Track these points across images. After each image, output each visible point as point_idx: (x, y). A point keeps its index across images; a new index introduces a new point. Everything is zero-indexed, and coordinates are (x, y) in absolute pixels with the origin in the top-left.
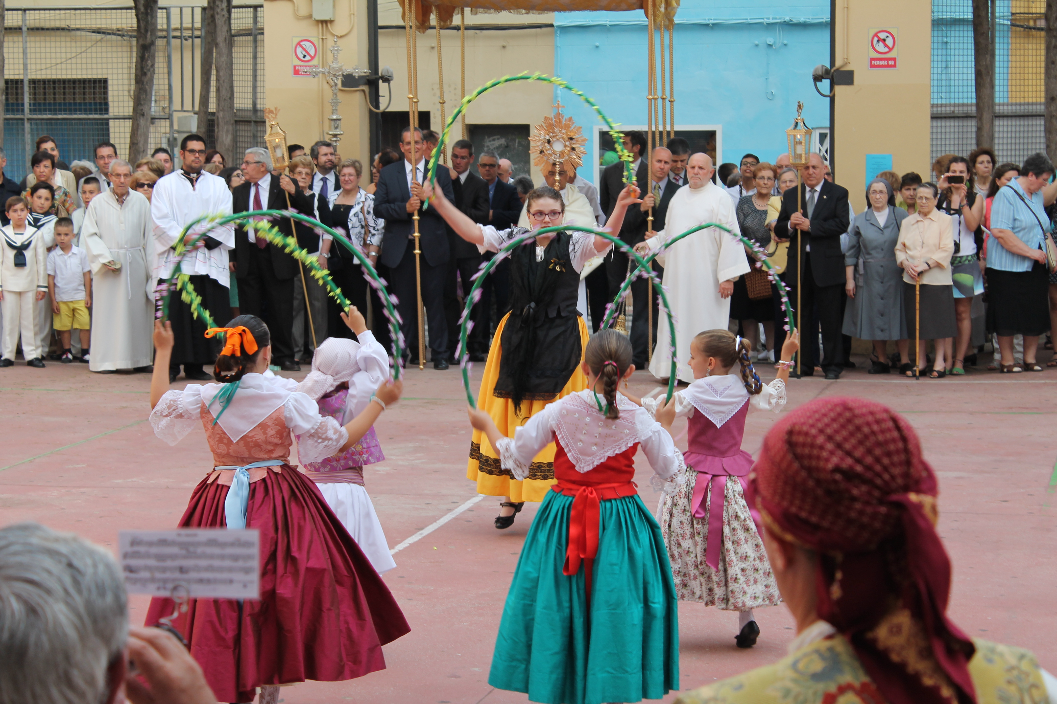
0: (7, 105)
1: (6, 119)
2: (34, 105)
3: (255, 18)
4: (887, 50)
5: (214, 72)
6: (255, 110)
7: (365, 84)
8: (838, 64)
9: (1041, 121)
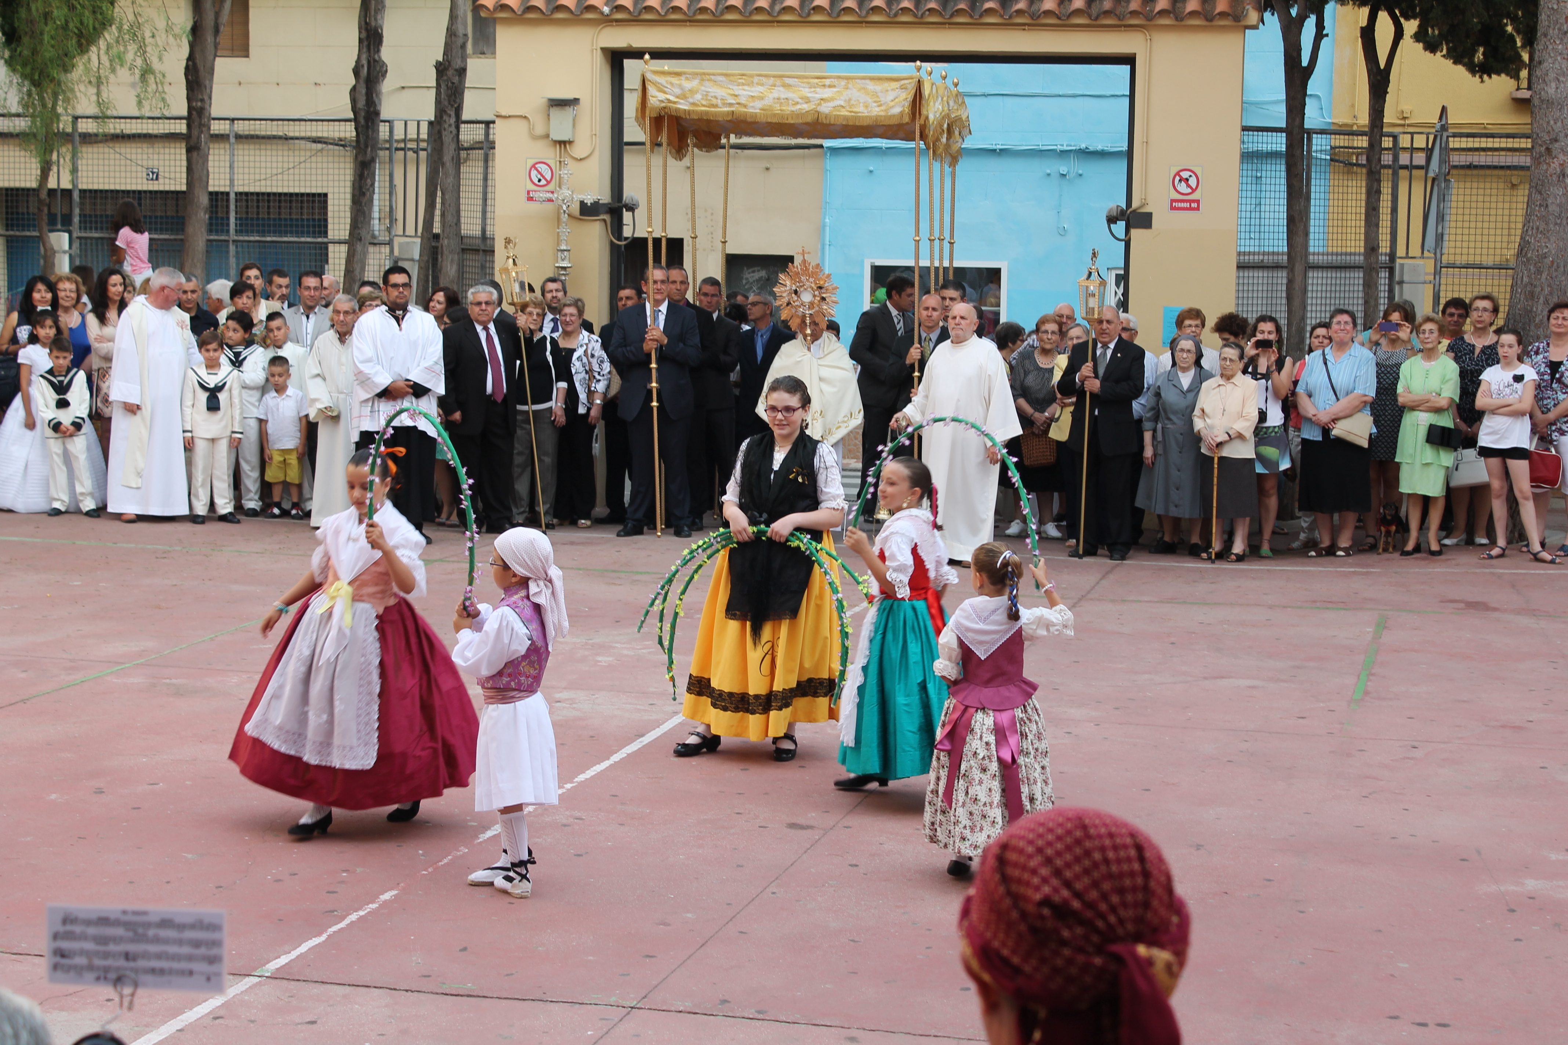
0: (211, 224)
1: (209, 241)
2: (241, 225)
3: (487, 134)
4: (1189, 190)
5: (439, 193)
6: (484, 236)
7: (607, 213)
8: (1135, 204)
9: (1358, 274)
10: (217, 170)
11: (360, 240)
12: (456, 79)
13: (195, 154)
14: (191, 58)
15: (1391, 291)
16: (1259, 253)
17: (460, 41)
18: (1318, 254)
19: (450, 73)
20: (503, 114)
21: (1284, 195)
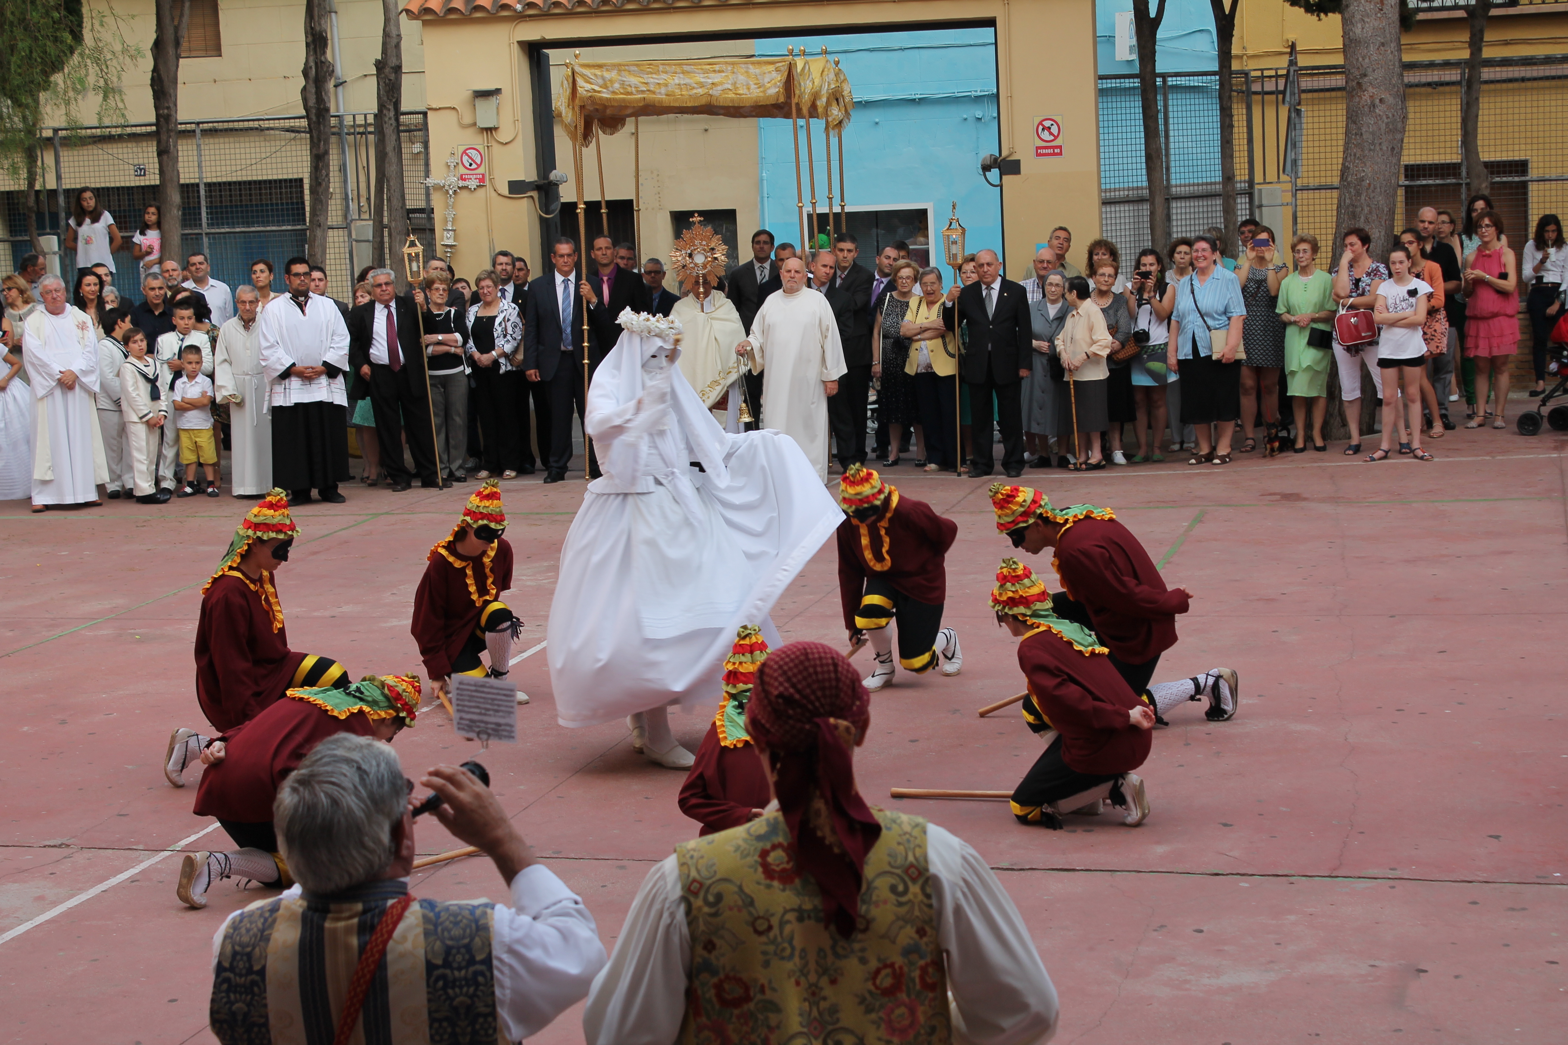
0: (184, 220)
1: (183, 234)
3: (423, 121)
4: (1052, 138)
7: (533, 190)
8: (1004, 154)
9: (1219, 201)
10: (187, 170)
11: (320, 226)
12: (392, 77)
13: (165, 157)
14: (155, 70)
15: (1252, 213)
16: (1124, 189)
17: (394, 41)
18: (1180, 186)
19: (387, 70)
20: (434, 106)
21: (1142, 135)
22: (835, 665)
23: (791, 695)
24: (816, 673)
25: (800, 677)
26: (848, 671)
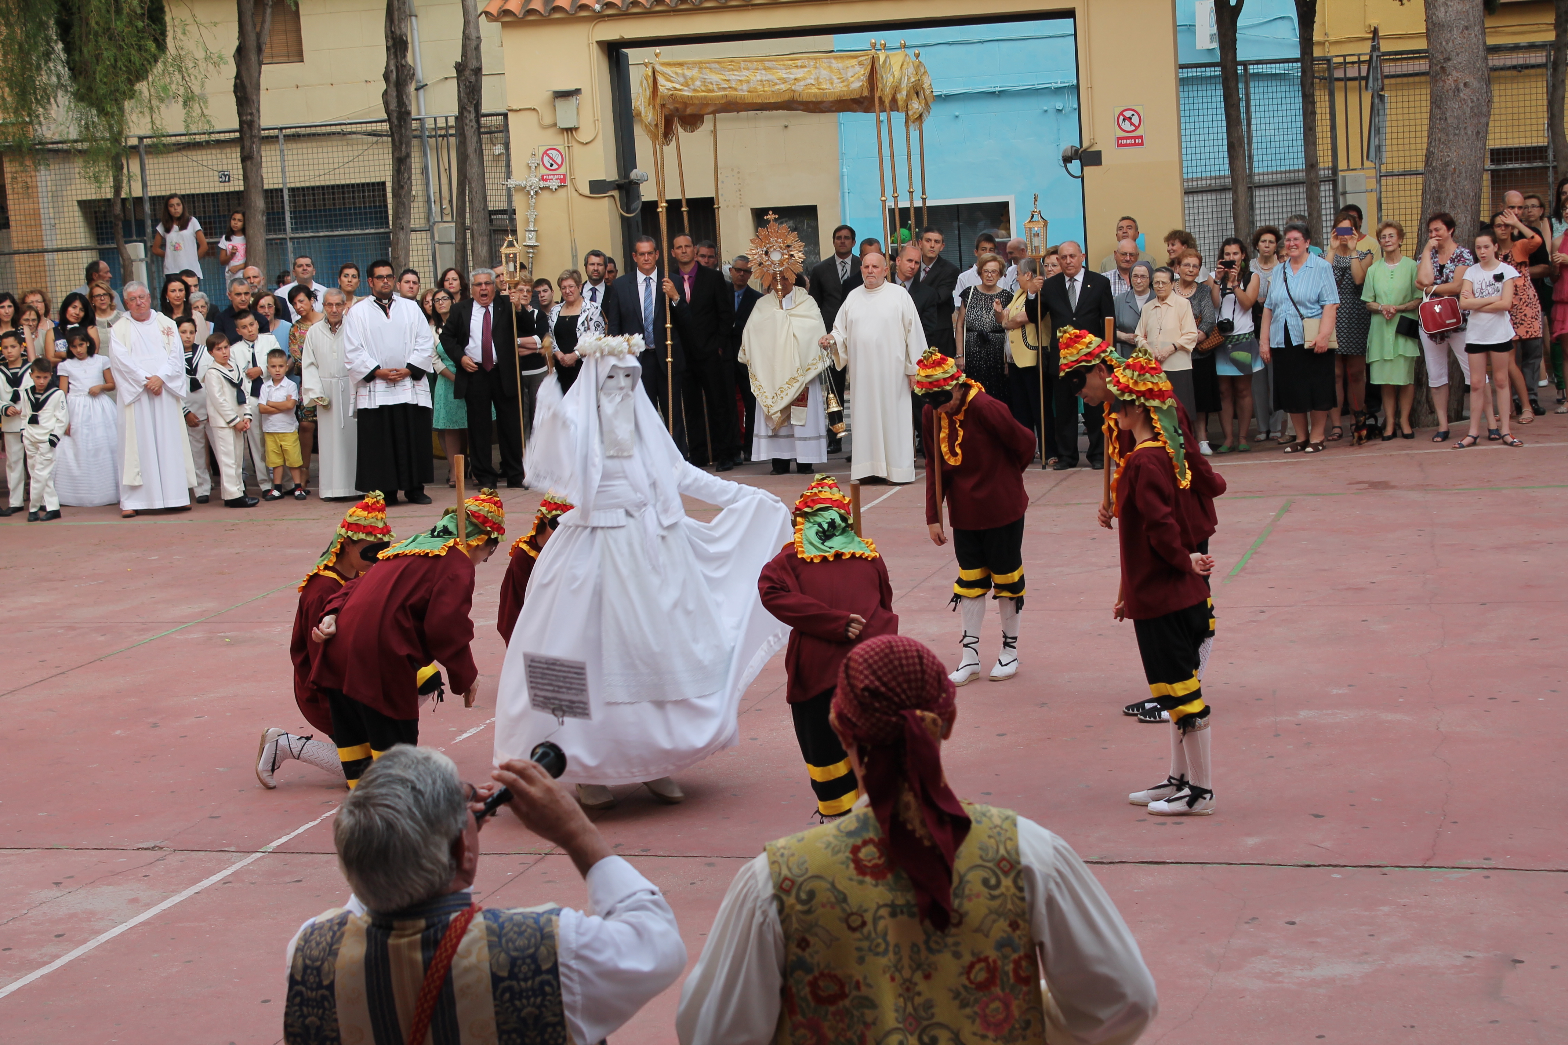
0: (269, 225)
1: (267, 240)
2: (296, 223)
4: (1133, 128)
7: (614, 189)
8: (1085, 145)
9: (1302, 189)
10: (270, 175)
11: (402, 229)
12: (473, 79)
13: (249, 163)
14: (238, 76)
15: (1336, 201)
16: (1206, 179)
17: (474, 44)
18: (1263, 174)
19: (467, 73)
20: (514, 108)
21: (1224, 123)
22: (921, 657)
23: (877, 688)
24: (901, 665)
25: (885, 670)
26: (933, 663)
